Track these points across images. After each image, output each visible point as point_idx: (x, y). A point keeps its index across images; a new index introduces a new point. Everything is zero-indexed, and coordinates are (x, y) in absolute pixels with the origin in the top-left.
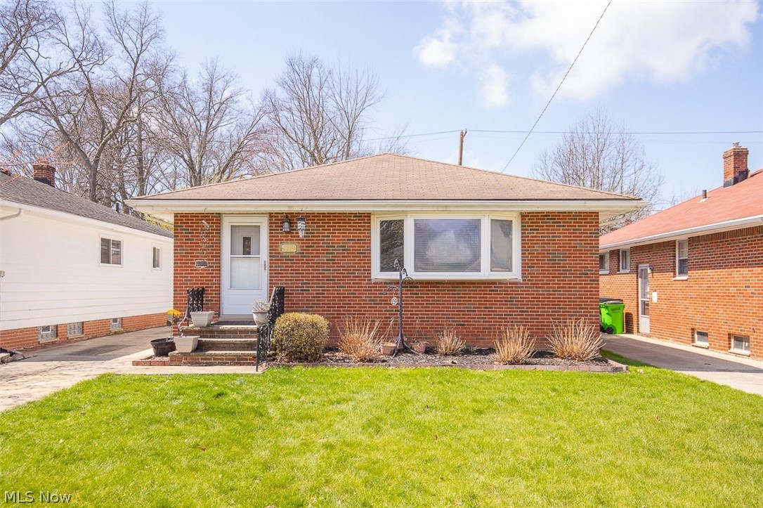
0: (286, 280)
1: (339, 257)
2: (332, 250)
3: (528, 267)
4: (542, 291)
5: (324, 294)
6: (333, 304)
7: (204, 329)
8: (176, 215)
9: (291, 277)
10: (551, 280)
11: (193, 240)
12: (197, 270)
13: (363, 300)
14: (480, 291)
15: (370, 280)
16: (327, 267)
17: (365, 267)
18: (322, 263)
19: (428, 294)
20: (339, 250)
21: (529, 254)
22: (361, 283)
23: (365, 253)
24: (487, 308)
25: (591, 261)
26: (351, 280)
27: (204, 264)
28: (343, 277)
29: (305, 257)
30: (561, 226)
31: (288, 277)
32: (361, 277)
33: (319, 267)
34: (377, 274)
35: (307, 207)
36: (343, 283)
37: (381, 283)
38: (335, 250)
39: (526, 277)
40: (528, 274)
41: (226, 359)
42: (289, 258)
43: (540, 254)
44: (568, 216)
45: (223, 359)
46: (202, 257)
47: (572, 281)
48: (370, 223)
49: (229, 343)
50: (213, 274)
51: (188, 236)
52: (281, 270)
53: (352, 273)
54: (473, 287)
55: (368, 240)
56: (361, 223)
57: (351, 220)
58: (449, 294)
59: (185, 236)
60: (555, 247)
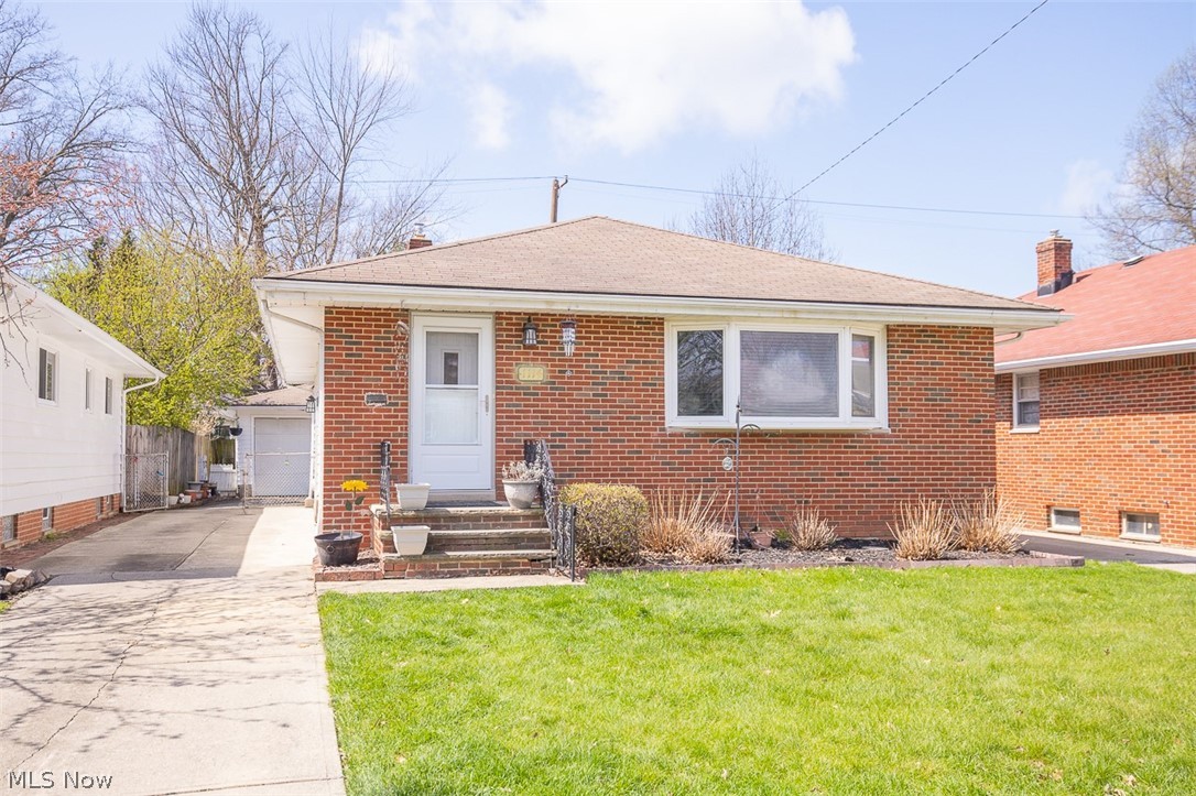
0: (525, 429)
1: (614, 390)
2: (603, 378)
3: (900, 410)
4: (919, 447)
5: (589, 452)
6: (604, 470)
7: (423, 515)
8: (328, 310)
9: (534, 423)
10: (931, 431)
11: (360, 355)
12: (367, 410)
13: (653, 464)
14: (830, 447)
15: (664, 430)
16: (594, 407)
17: (655, 407)
18: (586, 401)
19: (754, 452)
20: (614, 379)
21: (899, 389)
22: (649, 435)
23: (655, 385)
24: (840, 474)
25: (984, 401)
26: (634, 429)
27: (381, 399)
28: (620, 424)
29: (557, 389)
30: (942, 348)
31: (529, 423)
32: (649, 424)
33: (582, 406)
34: (675, 421)
35: (577, 303)
36: (621, 435)
37: (681, 435)
38: (607, 378)
39: (896, 425)
40: (899, 420)
41: (483, 565)
42: (530, 392)
43: (914, 389)
44: (953, 332)
45: (477, 565)
46: (376, 386)
47: (959, 431)
48: (663, 334)
49: (477, 538)
50: (397, 417)
51: (352, 349)
52: (517, 411)
53: (634, 418)
54: (821, 441)
55: (660, 363)
56: (649, 334)
57: (632, 328)
58: (786, 452)
59: (344, 349)
60: (935, 379)
